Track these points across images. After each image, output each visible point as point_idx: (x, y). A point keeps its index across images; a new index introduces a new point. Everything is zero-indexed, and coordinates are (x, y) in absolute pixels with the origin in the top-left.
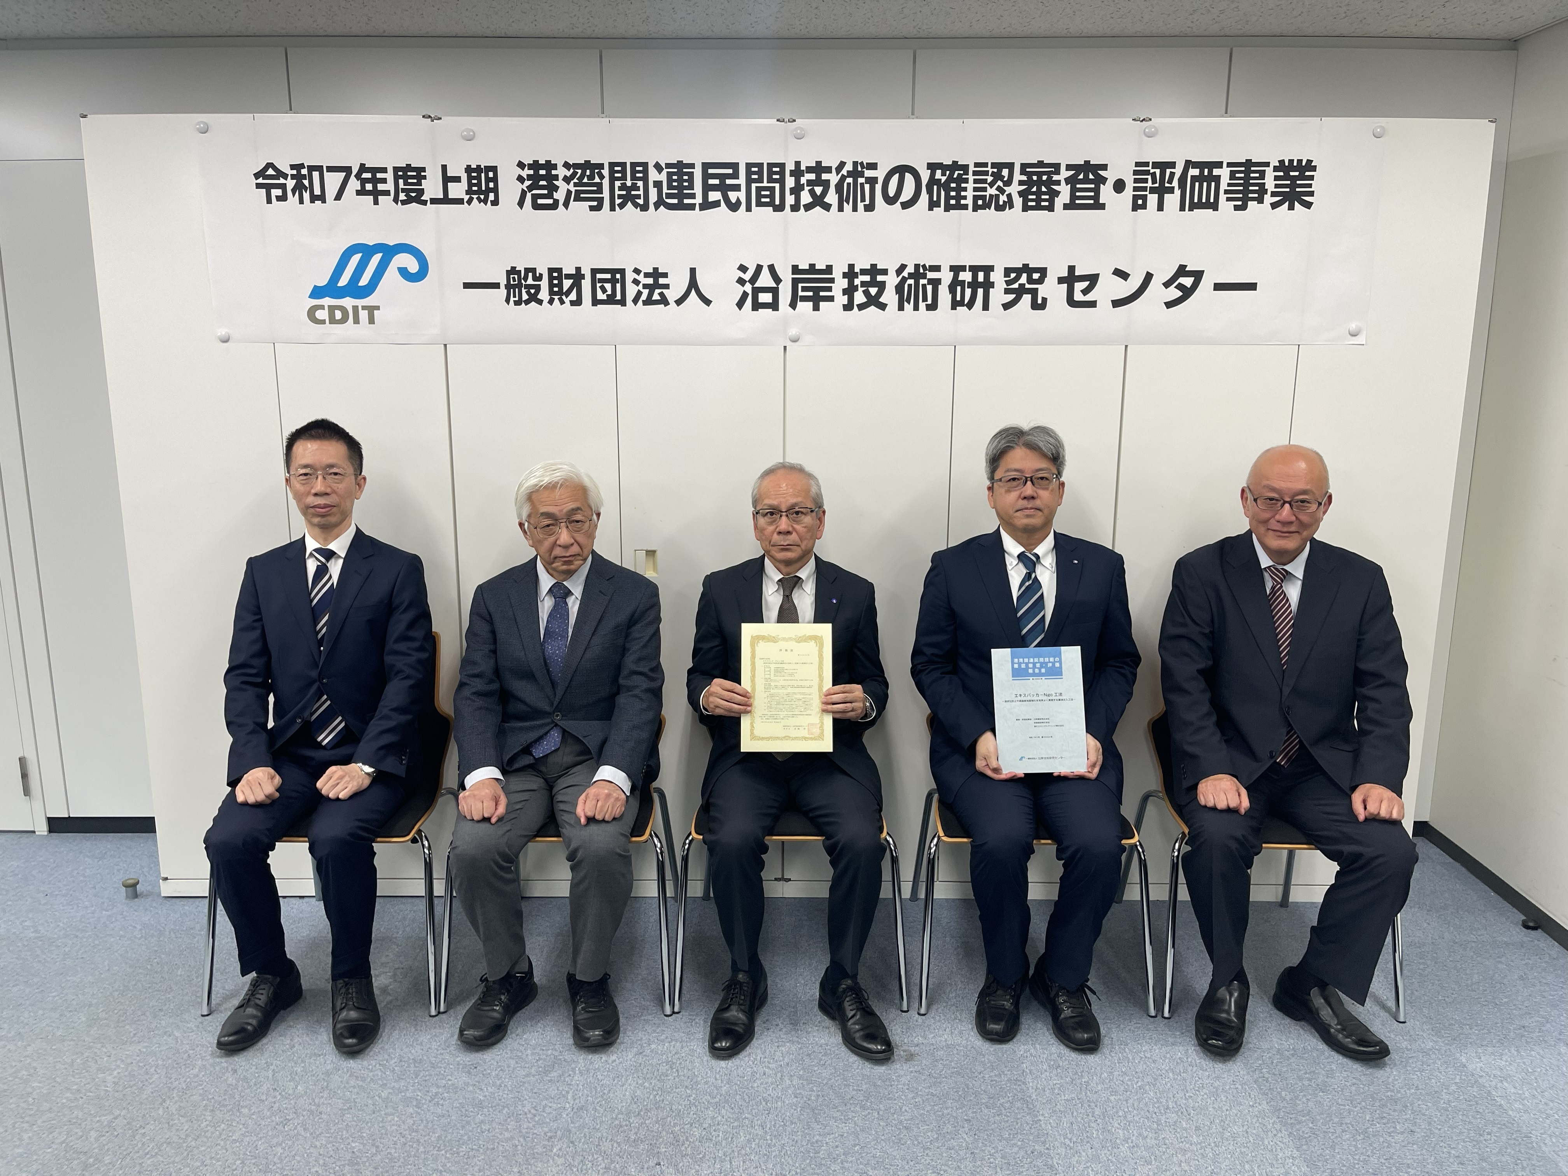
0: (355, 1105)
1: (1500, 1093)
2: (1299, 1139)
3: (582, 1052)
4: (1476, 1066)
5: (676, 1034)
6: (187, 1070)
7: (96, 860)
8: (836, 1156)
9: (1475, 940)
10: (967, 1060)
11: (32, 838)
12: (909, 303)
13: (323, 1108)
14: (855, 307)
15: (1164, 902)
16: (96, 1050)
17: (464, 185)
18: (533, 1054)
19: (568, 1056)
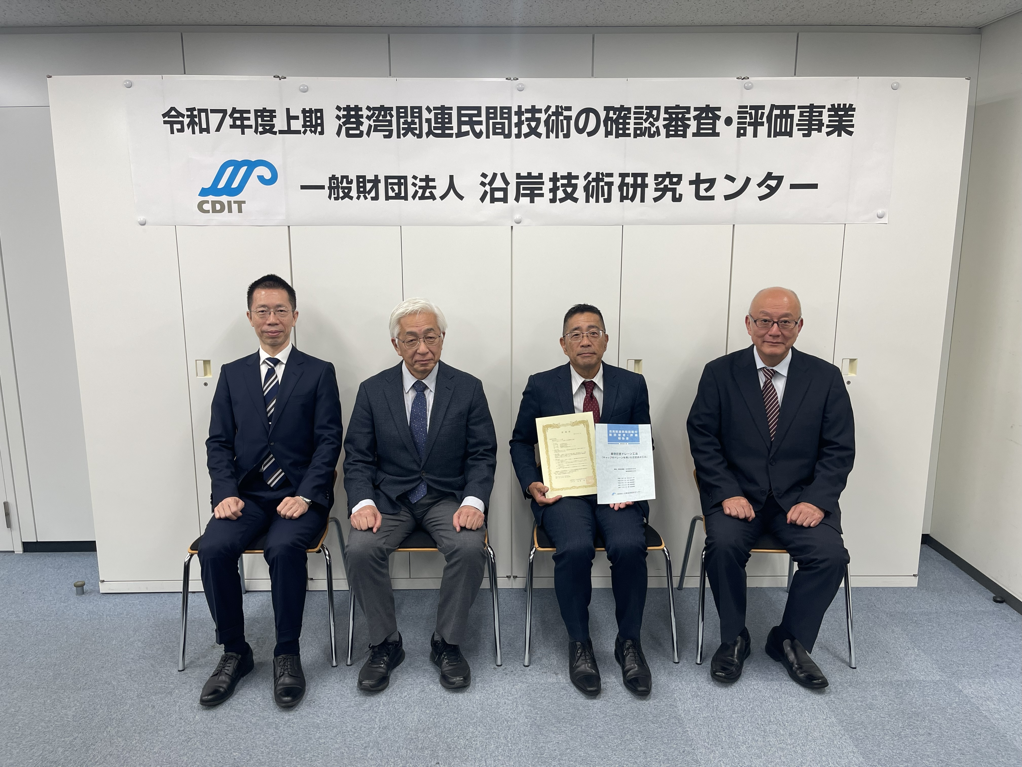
1: (984, 708)
2: (857, 740)
4: (968, 691)
7: (56, 570)
9: (963, 610)
11: (12, 556)
12: (593, 198)
14: (558, 200)
16: (60, 694)
17: (301, 121)
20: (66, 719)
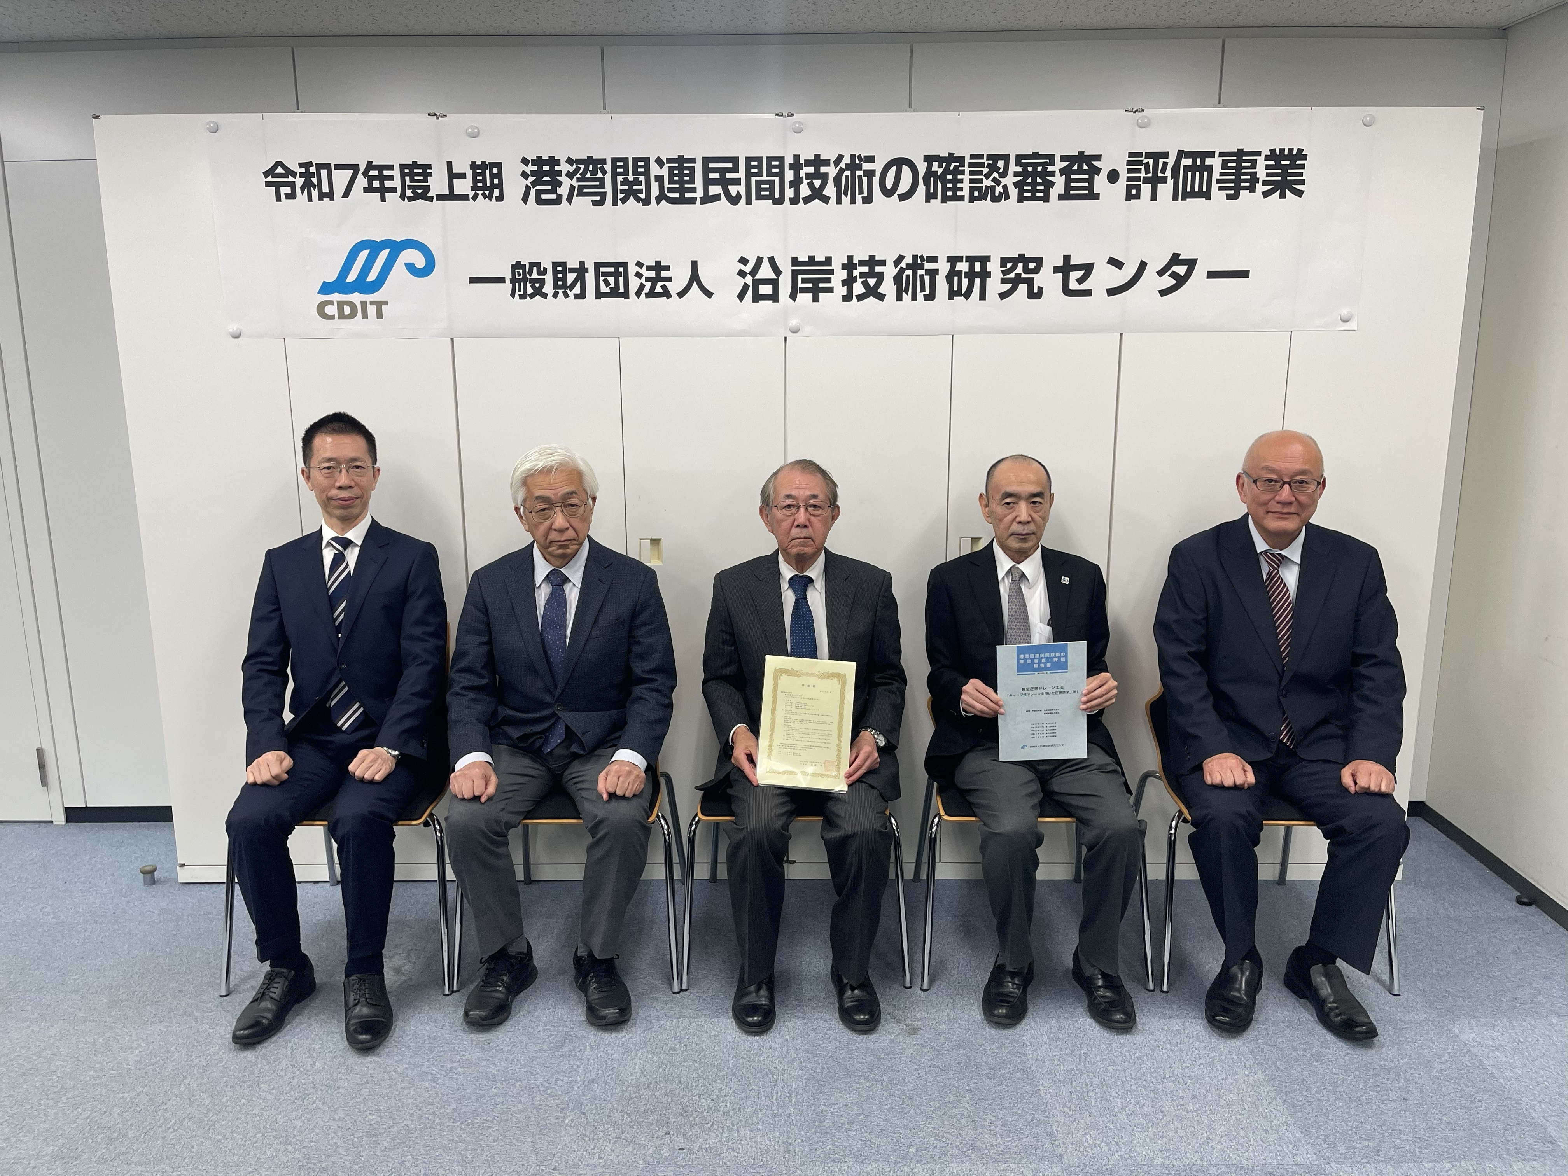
0: (372, 1080)
1: (1491, 1061)
2: (1293, 1107)
3: (592, 1028)
4: (1468, 1036)
5: (684, 1011)
6: (208, 1048)
7: (114, 849)
8: (840, 1125)
9: (1470, 916)
10: (969, 1034)
11: (49, 827)
12: (907, 294)
13: (341, 1083)
14: (854, 298)
15: (1163, 881)
16: (117, 1031)
17: (469, 181)
18: (544, 1030)
19: (579, 1032)
20: (125, 1066)
